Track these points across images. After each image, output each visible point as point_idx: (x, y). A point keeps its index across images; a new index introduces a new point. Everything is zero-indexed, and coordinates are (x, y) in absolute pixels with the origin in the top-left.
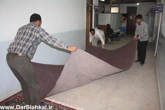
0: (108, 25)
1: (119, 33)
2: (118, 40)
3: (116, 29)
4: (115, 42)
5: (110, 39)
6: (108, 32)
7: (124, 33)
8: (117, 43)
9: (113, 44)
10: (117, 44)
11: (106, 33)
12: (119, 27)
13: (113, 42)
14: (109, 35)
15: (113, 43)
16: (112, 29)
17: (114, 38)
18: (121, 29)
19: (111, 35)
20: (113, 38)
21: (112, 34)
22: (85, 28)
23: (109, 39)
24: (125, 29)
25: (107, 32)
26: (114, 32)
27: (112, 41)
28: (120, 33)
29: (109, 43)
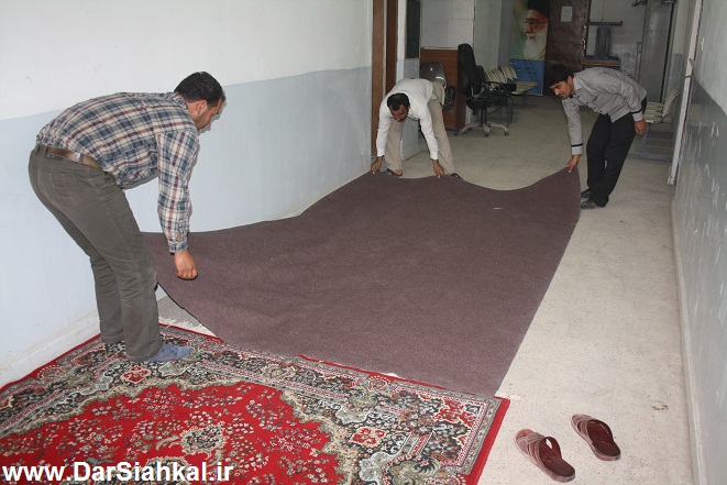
0: (465, 50)
1: (514, 87)
2: (509, 121)
3: (500, 70)
4: (494, 125)
5: (474, 113)
6: (466, 82)
7: (533, 84)
8: (506, 130)
9: (487, 135)
10: (507, 134)
11: (454, 84)
12: (512, 60)
13: (484, 125)
14: (468, 93)
15: (487, 130)
16: (481, 68)
17: (490, 110)
18: (522, 66)
19: (476, 96)
20: (485, 108)
21: (483, 90)
22: (369, 63)
23: (469, 112)
24: (540, 70)
25: (460, 79)
26: (490, 83)
27: (483, 121)
28: (518, 84)
29: (470, 129)
